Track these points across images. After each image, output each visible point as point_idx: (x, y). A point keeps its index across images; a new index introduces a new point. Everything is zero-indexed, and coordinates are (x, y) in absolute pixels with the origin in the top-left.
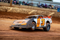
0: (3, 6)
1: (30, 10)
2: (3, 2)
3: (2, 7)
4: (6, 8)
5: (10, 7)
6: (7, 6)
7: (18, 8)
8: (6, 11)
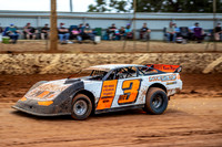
0: (23, 53)
1: (128, 55)
4: (36, 58)
5: (48, 55)
6: (39, 52)
7: (82, 56)
8: (37, 72)
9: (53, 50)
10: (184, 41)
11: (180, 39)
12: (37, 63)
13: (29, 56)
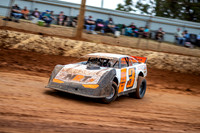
0: (52, 36)
2: (63, 24)
3: (49, 39)
4: (62, 42)
5: (73, 41)
9: (78, 37)
10: (192, 46)
11: (188, 44)
12: (62, 46)
13: (57, 39)
